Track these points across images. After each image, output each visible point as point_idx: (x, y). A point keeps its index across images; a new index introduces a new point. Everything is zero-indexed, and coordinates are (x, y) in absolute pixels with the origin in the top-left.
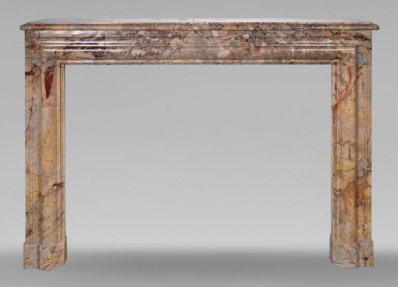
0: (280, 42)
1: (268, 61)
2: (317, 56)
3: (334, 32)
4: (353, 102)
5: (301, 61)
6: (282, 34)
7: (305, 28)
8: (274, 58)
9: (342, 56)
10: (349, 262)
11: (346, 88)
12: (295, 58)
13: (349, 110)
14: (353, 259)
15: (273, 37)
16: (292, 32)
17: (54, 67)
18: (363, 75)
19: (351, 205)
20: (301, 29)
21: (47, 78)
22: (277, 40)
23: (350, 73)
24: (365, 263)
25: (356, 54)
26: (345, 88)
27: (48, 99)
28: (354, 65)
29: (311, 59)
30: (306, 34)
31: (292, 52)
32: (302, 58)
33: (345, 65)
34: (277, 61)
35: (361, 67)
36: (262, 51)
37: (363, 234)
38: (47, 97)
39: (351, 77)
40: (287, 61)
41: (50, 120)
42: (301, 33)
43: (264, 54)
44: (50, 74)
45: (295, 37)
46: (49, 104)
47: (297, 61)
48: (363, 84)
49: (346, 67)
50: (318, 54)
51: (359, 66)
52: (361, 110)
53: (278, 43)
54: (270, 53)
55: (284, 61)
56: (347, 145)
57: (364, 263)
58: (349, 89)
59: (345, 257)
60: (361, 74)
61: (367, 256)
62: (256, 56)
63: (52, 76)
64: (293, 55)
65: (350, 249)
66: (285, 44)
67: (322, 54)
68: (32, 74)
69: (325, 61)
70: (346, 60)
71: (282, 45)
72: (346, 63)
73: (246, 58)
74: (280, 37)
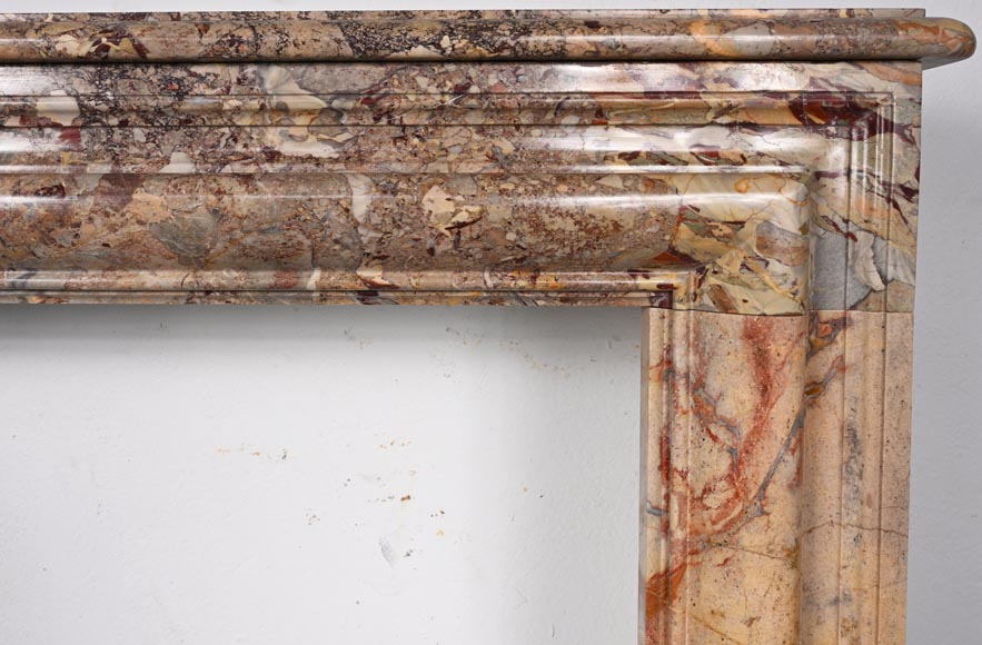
0: (288, 148)
1: (211, 278)
2: (529, 239)
4: (776, 566)
5: (433, 278)
6: (294, 87)
7: (446, 42)
8: (246, 259)
9: (708, 243)
11: (736, 467)
12: (382, 260)
13: (751, 621)
15: (237, 110)
16: (361, 77)
18: (849, 379)
20: (419, 51)
22: (273, 137)
23: (761, 359)
25: (804, 229)
26: (723, 464)
28: (792, 307)
29: (495, 266)
30: (460, 91)
31: (359, 211)
32: (428, 259)
33: (726, 306)
34: (265, 278)
35: (843, 323)
36: (150, 202)
39: (765, 389)
40: (334, 278)
42: (422, 82)
43: (162, 227)
45: (389, 113)
47: (400, 278)
48: (851, 437)
49: (732, 324)
50: (538, 227)
51: (826, 314)
52: (829, 611)
53: (273, 156)
54: (204, 218)
55: (314, 279)
58: (755, 471)
60: (841, 367)
62: (112, 238)
64: (367, 235)
66: (318, 161)
67: (569, 225)
69: (595, 279)
70: (735, 268)
71: (297, 168)
72: (736, 292)
73: (52, 251)
74: (283, 109)
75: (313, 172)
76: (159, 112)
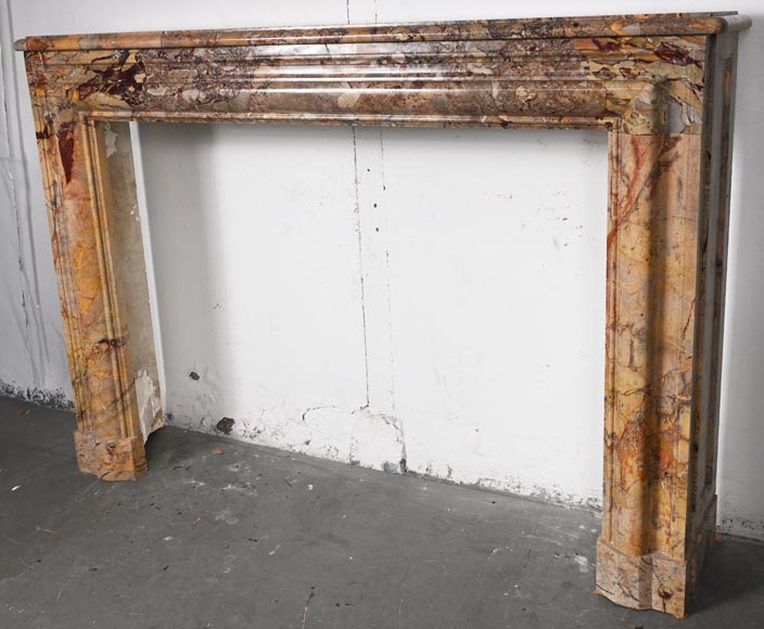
0: (476, 71)
1: (449, 118)
2: (554, 106)
3: (604, 41)
4: (640, 228)
5: (525, 119)
6: (475, 49)
7: (523, 33)
8: (460, 112)
9: (618, 107)
10: (624, 592)
11: (629, 192)
12: (505, 112)
13: (633, 249)
14: (632, 589)
15: (457, 57)
16: (497, 45)
17: (74, 123)
18: (680, 161)
19: (631, 472)
20: (514, 36)
21: (63, 145)
22: (470, 66)
23: (636, 151)
24: (664, 604)
25: (653, 102)
26: (626, 190)
27: (69, 185)
28: (648, 132)
29: (546, 115)
30: (532, 49)
31: (495, 94)
32: (521, 112)
33: (627, 132)
34: (467, 118)
35: (677, 139)
37: (668, 541)
38: (68, 180)
39: (638, 162)
40: (491, 119)
41: (79, 224)
42: (519, 46)
43: (431, 100)
44: (68, 137)
45: (509, 57)
46: (74, 195)
47: (513, 119)
48: (680, 183)
49: (628, 138)
50: (556, 101)
51: (673, 135)
53: (470, 74)
54: (444, 98)
55: (484, 119)
56: (627, 334)
57: (661, 603)
58: (635, 193)
59: (616, 581)
60: (677, 156)
61: (668, 591)
62: (415, 104)
63: (72, 140)
64: (499, 104)
65: (626, 566)
66: (484, 75)
67: (567, 100)
68: (48, 138)
69: (582, 120)
70: (628, 117)
71: (478, 79)
72: (629, 126)
73: (398, 108)
74: (472, 57)
75: (482, 81)
76: (431, 58)
